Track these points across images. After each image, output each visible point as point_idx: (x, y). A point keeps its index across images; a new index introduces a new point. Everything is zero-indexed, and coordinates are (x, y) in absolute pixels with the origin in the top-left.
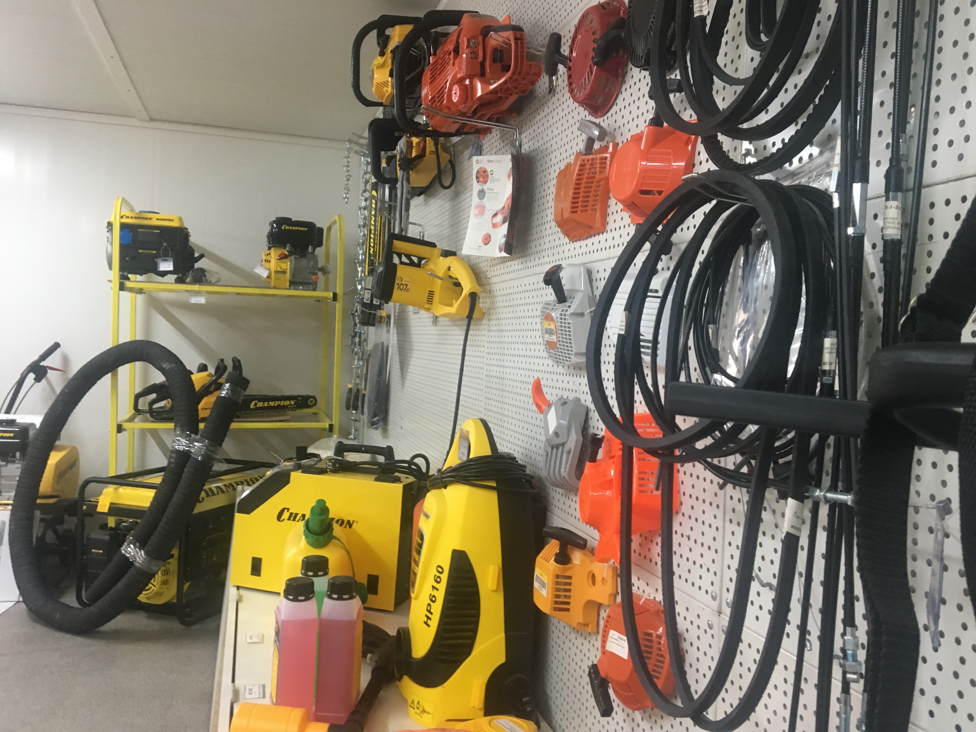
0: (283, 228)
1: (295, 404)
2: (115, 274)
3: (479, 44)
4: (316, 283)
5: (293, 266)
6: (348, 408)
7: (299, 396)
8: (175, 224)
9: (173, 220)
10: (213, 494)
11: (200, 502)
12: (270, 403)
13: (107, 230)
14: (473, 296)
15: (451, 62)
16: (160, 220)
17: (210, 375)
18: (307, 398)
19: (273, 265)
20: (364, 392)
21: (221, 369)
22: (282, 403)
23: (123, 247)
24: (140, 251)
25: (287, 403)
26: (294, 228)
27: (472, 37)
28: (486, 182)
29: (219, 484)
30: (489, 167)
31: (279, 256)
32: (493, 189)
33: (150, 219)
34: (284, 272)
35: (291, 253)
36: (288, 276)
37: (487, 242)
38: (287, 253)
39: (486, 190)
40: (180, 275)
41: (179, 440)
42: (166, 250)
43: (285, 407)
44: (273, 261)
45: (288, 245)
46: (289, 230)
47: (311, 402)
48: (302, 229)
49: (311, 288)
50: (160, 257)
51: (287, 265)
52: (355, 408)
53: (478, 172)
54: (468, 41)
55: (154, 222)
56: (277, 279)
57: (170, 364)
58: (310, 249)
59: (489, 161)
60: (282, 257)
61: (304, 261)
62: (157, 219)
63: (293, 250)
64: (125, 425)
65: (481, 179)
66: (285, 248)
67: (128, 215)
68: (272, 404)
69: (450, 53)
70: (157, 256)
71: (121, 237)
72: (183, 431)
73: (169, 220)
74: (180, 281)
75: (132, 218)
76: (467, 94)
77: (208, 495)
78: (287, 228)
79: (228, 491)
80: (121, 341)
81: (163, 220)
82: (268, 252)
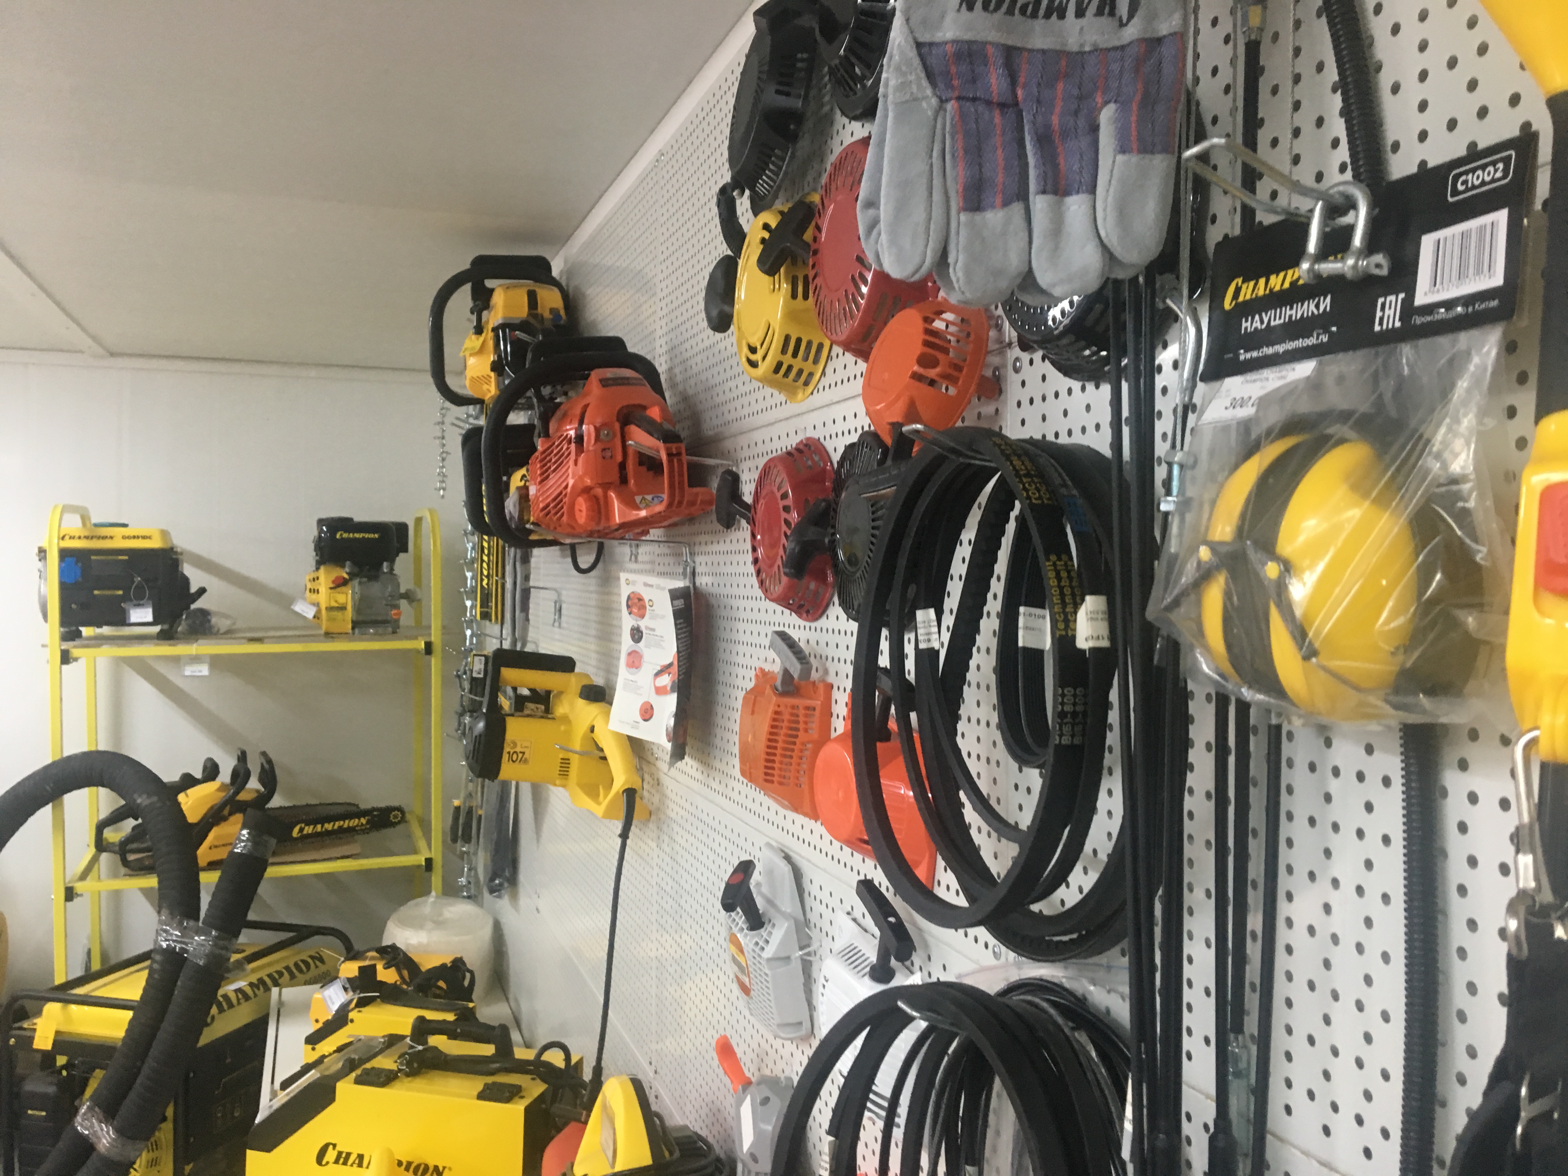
0: (338, 536)
1: (368, 823)
2: (52, 628)
3: (615, 436)
4: (397, 621)
5: (357, 597)
6: (454, 840)
7: (374, 809)
8: (155, 543)
9: (149, 538)
10: (231, 1006)
11: (208, 1025)
12: (326, 825)
13: (37, 558)
14: (630, 794)
15: (573, 456)
16: (129, 537)
17: (223, 787)
18: (389, 810)
19: (324, 597)
20: (480, 812)
21: (240, 776)
22: (346, 824)
23: (66, 589)
24: (96, 592)
25: (354, 822)
26: (357, 535)
27: (604, 425)
28: (642, 616)
29: (242, 984)
30: (646, 594)
31: (333, 582)
32: (653, 630)
33: (111, 538)
34: (343, 608)
35: (352, 575)
36: (349, 613)
37: (647, 717)
38: (346, 576)
39: (643, 628)
40: (166, 627)
41: (166, 931)
42: (139, 587)
43: (351, 830)
44: (323, 589)
45: (348, 563)
46: (349, 539)
47: (396, 817)
48: (371, 536)
49: (390, 629)
50: (131, 600)
51: (346, 597)
52: (467, 839)
53: (629, 598)
54: (597, 430)
55: (119, 543)
56: (330, 619)
57: (149, 795)
58: (385, 567)
59: (646, 585)
60: (339, 584)
61: (375, 588)
62: (124, 537)
63: (356, 570)
64: (79, 887)
65: (635, 610)
66: (343, 567)
67: (72, 534)
68: (329, 826)
69: (570, 442)
70: (125, 598)
71: (62, 572)
72: (172, 914)
73: (144, 537)
74: (167, 636)
75: (80, 538)
76: (600, 512)
77: (221, 1010)
78: (345, 535)
79: (256, 995)
80: (66, 754)
81: (134, 537)
82: (315, 575)
